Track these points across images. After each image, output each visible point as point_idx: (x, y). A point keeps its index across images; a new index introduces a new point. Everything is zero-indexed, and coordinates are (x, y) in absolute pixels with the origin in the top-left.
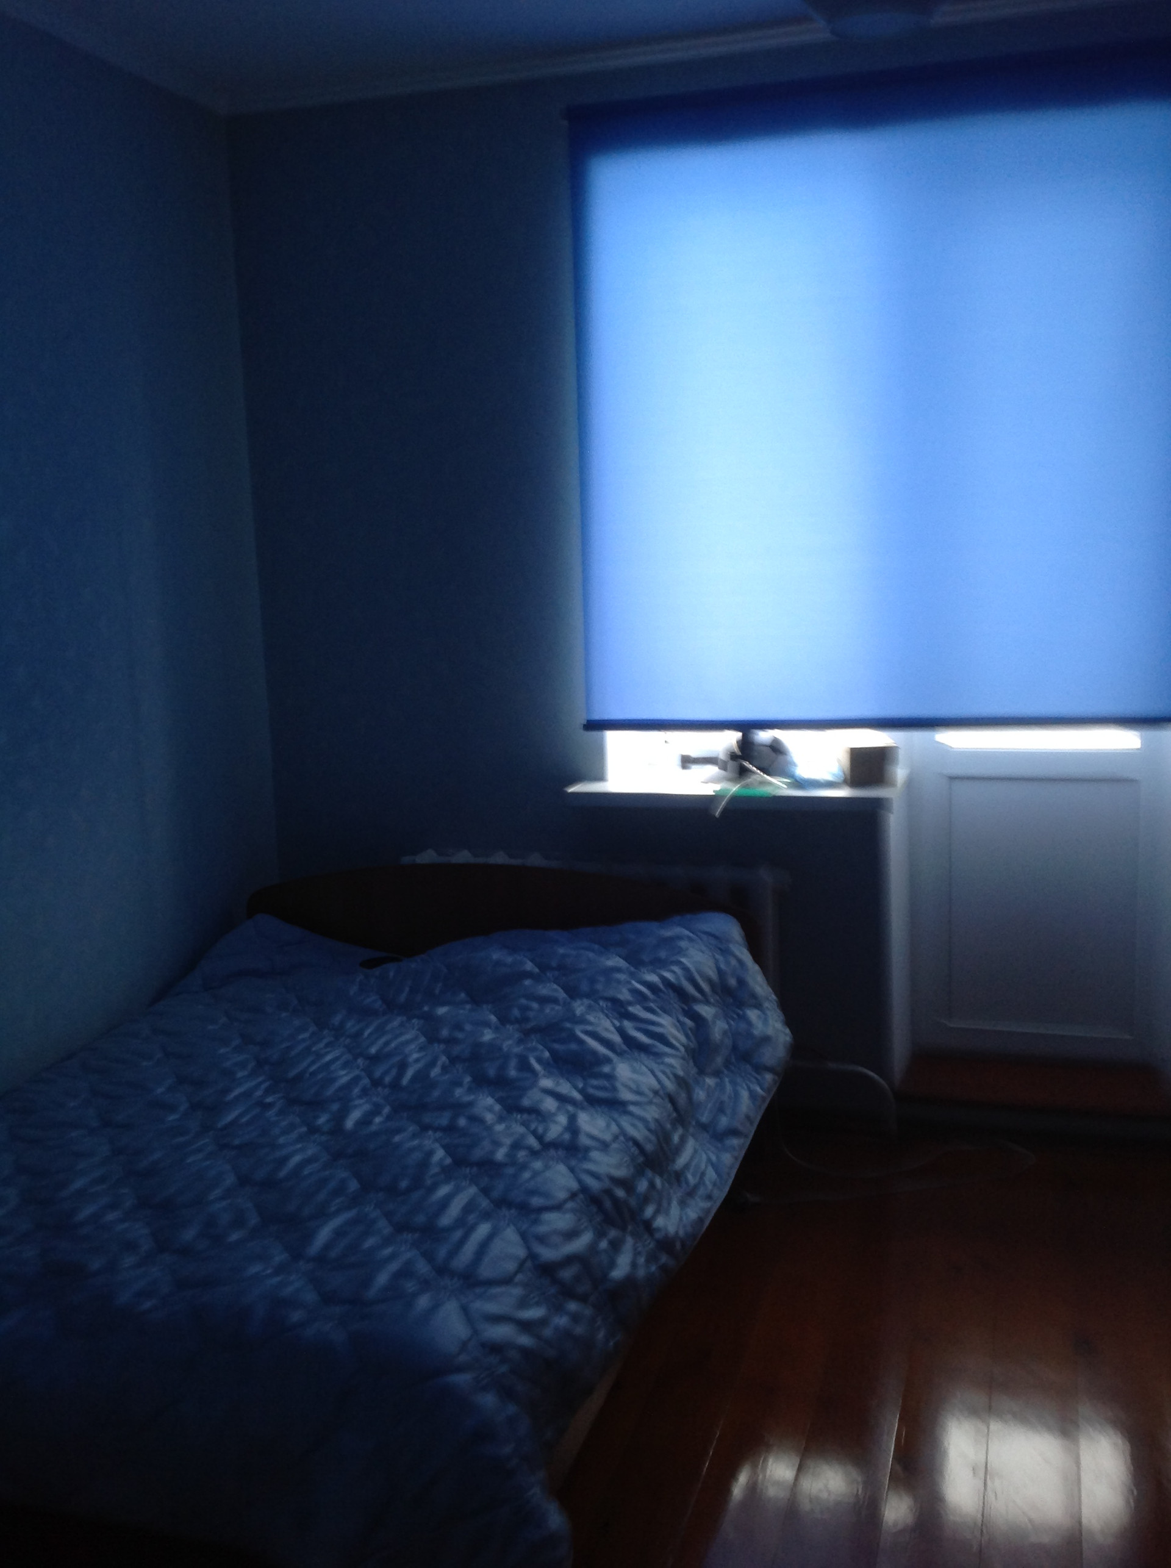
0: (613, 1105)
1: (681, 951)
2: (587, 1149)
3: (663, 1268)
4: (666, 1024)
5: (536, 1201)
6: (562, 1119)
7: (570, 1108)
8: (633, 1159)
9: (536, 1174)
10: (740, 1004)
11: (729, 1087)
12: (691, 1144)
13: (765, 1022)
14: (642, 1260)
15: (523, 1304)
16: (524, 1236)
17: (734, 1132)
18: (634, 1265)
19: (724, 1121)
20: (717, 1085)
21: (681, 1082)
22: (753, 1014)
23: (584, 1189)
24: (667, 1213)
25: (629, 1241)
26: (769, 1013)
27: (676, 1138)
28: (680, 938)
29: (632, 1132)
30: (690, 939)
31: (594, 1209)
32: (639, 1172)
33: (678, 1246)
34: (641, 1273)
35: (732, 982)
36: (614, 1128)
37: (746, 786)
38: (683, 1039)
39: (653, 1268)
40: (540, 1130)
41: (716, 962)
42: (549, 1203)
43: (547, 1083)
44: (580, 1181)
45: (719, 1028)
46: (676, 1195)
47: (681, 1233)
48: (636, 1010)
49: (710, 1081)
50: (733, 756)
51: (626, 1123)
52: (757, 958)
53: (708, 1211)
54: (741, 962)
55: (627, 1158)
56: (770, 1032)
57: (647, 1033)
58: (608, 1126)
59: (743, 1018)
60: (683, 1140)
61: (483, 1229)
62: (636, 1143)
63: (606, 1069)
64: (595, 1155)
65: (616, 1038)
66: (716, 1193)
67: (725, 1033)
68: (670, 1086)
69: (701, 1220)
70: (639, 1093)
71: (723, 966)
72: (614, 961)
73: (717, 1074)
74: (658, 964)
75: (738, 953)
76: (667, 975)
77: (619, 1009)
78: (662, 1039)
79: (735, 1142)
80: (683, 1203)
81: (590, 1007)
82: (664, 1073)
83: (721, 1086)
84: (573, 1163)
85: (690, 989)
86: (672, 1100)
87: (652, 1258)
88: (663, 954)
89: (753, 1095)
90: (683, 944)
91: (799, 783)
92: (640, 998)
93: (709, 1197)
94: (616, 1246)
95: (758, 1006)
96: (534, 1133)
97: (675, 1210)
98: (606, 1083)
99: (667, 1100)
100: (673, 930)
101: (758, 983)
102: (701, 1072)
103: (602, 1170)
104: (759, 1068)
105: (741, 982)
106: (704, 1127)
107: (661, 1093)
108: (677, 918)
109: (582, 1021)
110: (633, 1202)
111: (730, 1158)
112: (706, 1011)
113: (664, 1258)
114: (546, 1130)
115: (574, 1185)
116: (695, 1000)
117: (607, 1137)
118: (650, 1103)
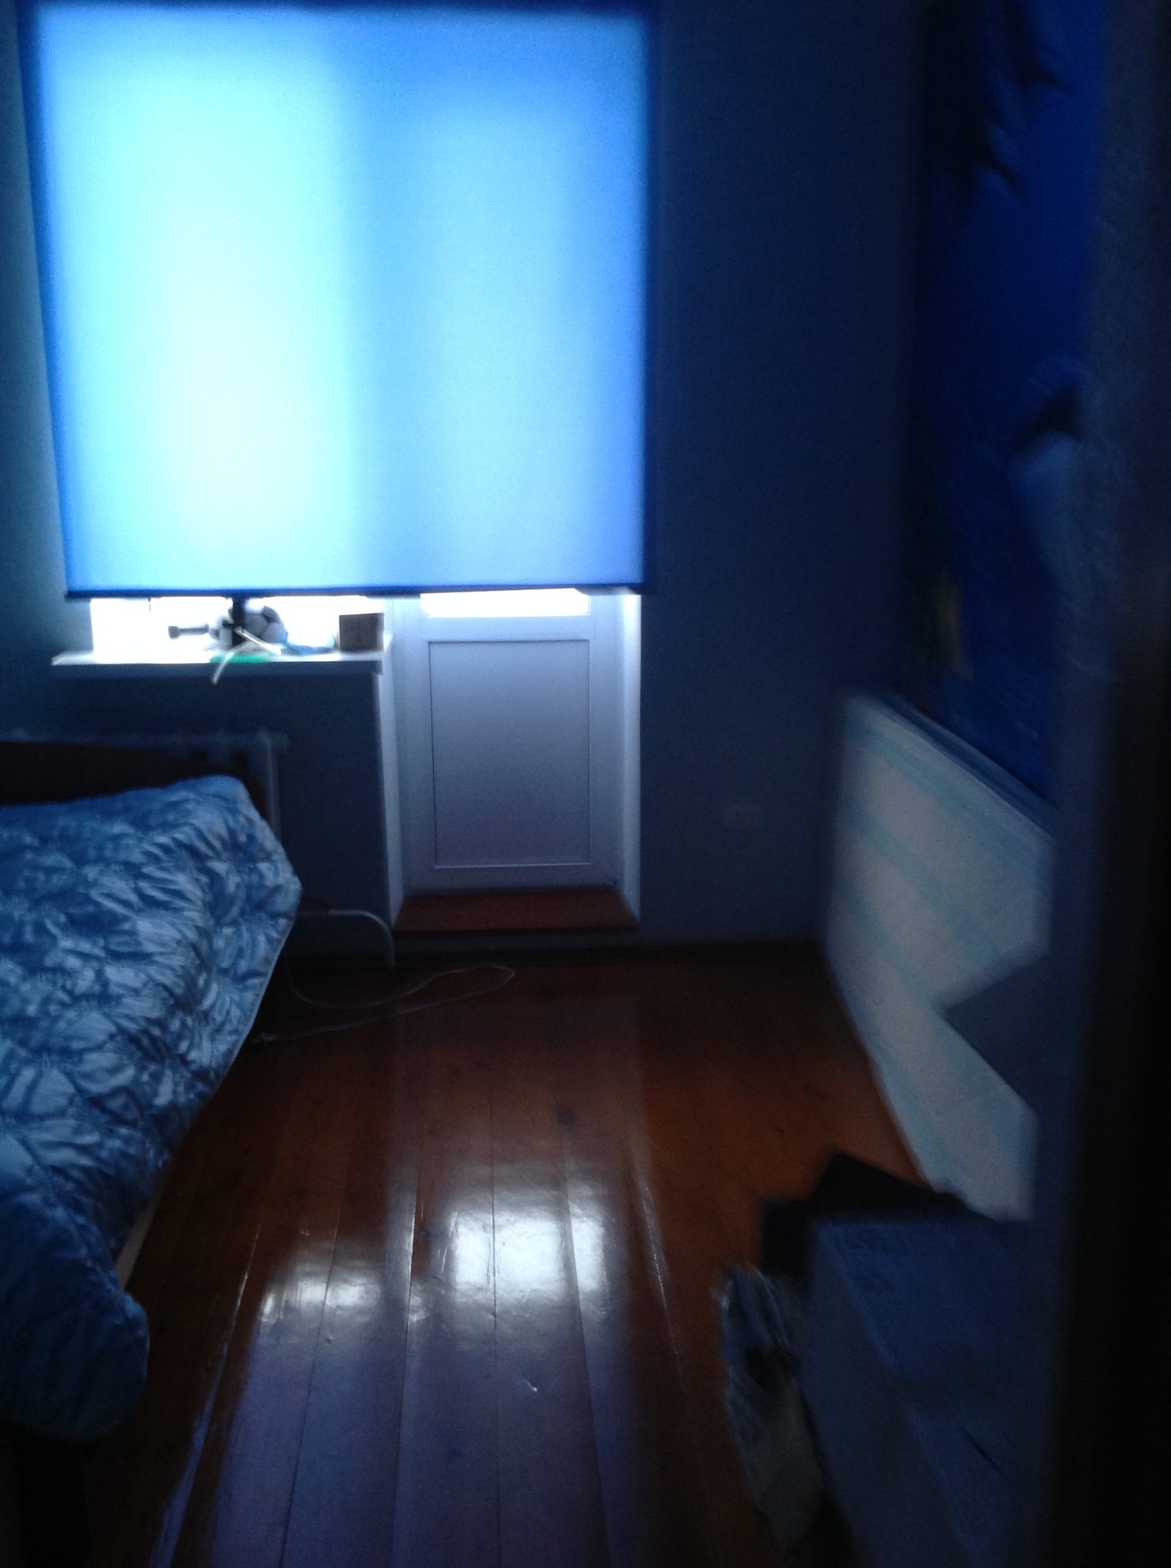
0: (138, 957)
1: (189, 813)
2: (119, 997)
3: (200, 1095)
4: (182, 881)
5: (76, 1045)
6: (89, 975)
7: (95, 964)
8: (164, 1002)
9: (70, 1023)
10: (252, 859)
11: (246, 935)
12: (214, 988)
13: (276, 873)
14: (181, 1089)
15: (78, 1131)
16: (69, 1075)
17: (253, 974)
18: (175, 1092)
19: (243, 966)
20: (234, 933)
21: (203, 932)
22: (264, 867)
23: (122, 1031)
24: (200, 1047)
25: (168, 1073)
26: (279, 865)
27: (201, 982)
28: (186, 801)
29: (160, 978)
30: (198, 802)
31: (133, 1047)
32: (171, 1012)
33: (212, 1074)
34: (182, 1099)
35: (242, 838)
36: (143, 976)
37: (242, 653)
38: (198, 892)
39: (192, 1096)
40: (69, 984)
41: (226, 822)
42: (90, 1045)
43: (66, 943)
44: (116, 1024)
45: (232, 882)
46: (207, 1031)
47: (214, 1065)
48: (150, 870)
49: (228, 931)
50: (225, 624)
51: (152, 971)
52: (264, 814)
53: (235, 1044)
54: (249, 820)
55: (158, 1002)
56: (281, 880)
57: (165, 891)
58: (137, 975)
59: (254, 870)
60: (207, 983)
61: (28, 1074)
62: (165, 987)
63: (127, 926)
64: (127, 1000)
65: (133, 898)
66: (241, 1027)
67: (238, 886)
68: (192, 935)
69: (230, 1051)
70: (163, 944)
71: (232, 823)
72: (119, 827)
73: (234, 923)
74: (166, 827)
75: (246, 813)
76: (179, 836)
77: (133, 871)
78: (179, 894)
79: (256, 981)
80: (213, 1039)
81: (101, 872)
82: (186, 925)
83: (238, 933)
84: (107, 1010)
85: (203, 848)
86: (195, 948)
87: (190, 1087)
88: (171, 817)
89: (270, 940)
90: (190, 806)
91: (293, 650)
92: (154, 859)
93: (236, 1032)
94: (156, 1078)
95: (268, 857)
96: (63, 988)
97: (206, 1045)
98: (127, 938)
99: (190, 949)
100: (178, 794)
101: (267, 837)
102: (219, 923)
103: (137, 1013)
104: (275, 916)
105: (251, 838)
106: (225, 972)
107: (184, 942)
108: (180, 784)
109: (95, 884)
110: (168, 1039)
111: (253, 996)
112: (220, 867)
113: (200, 1086)
114: (74, 985)
115: (112, 1028)
116: (208, 857)
117: (138, 984)
118: (173, 953)
